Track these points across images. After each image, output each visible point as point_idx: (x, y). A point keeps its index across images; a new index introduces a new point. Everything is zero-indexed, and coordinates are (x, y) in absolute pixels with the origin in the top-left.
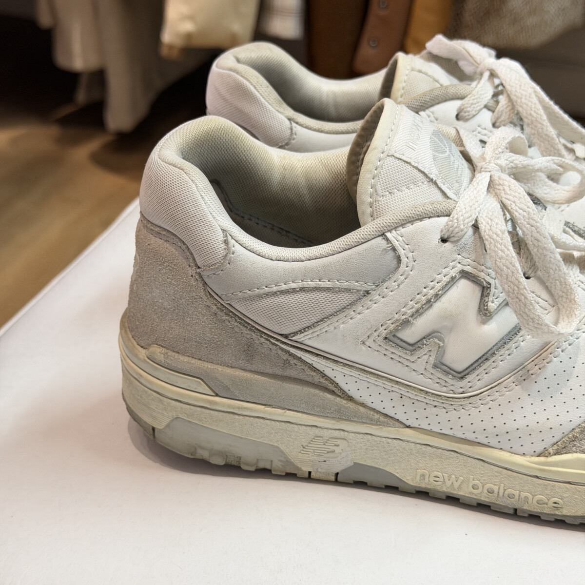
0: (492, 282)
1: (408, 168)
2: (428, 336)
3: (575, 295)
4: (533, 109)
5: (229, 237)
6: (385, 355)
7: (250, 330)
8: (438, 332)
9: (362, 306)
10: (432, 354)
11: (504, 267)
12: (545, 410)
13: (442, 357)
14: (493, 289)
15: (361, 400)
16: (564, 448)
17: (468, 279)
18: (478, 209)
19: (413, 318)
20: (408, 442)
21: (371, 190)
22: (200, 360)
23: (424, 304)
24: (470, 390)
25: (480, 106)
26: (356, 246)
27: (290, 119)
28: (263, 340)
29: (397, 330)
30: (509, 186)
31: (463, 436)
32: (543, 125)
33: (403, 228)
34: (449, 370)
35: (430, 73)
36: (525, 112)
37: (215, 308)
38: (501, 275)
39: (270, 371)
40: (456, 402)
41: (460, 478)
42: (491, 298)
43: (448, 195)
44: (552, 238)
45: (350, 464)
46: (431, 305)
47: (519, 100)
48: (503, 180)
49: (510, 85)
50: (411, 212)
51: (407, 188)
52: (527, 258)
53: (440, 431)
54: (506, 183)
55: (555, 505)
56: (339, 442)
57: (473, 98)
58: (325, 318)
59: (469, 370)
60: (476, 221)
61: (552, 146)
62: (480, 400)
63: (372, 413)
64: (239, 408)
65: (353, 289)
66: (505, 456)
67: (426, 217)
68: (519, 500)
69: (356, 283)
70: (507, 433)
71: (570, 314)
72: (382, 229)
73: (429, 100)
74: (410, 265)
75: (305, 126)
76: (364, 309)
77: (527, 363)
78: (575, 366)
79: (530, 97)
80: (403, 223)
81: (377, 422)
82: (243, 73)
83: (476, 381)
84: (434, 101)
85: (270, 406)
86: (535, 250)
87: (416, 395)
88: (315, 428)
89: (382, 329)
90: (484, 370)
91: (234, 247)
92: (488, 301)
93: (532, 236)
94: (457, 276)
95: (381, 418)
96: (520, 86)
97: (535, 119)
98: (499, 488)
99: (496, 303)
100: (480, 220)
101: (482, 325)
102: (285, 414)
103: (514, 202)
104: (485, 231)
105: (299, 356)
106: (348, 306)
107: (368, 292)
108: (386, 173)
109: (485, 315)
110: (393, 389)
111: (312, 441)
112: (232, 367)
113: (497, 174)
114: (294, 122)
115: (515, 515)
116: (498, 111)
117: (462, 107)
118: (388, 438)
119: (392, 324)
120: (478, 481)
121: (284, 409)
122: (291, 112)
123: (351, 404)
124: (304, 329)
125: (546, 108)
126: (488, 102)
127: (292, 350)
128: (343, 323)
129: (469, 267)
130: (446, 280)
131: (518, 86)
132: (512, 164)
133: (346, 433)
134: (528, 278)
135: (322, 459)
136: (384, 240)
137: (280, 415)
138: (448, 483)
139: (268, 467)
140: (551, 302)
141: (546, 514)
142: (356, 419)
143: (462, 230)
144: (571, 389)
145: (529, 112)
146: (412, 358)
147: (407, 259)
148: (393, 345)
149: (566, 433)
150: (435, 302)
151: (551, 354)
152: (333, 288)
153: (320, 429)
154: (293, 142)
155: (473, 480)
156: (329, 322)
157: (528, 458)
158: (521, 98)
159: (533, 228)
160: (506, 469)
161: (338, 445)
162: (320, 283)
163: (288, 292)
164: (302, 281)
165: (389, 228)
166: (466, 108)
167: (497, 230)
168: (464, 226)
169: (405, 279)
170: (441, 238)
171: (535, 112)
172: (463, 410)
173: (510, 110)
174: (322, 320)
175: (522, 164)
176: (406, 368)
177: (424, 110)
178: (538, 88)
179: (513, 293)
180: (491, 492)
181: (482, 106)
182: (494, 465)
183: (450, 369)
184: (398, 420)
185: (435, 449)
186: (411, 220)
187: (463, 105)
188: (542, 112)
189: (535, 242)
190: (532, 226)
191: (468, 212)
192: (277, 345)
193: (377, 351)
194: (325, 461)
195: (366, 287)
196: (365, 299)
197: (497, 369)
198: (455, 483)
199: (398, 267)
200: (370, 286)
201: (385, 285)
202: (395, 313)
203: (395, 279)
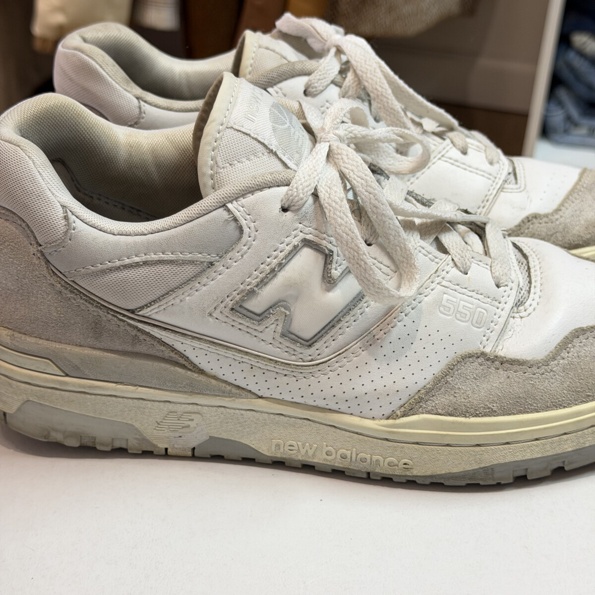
0: (334, 249)
1: (248, 140)
2: (274, 306)
3: (414, 259)
4: (378, 83)
5: (70, 214)
6: (232, 326)
7: (97, 307)
8: (284, 301)
9: (207, 278)
10: (279, 323)
11: (344, 234)
12: (391, 373)
13: (290, 326)
14: (335, 257)
15: (213, 373)
16: (411, 409)
17: (311, 247)
18: (317, 178)
19: (259, 288)
20: (261, 412)
21: (212, 162)
22: (48, 340)
23: (269, 274)
24: (319, 357)
25: (327, 81)
26: (198, 218)
27: (138, 98)
28: (110, 317)
29: (243, 300)
30: (347, 155)
31: (315, 404)
32: (388, 99)
33: (244, 198)
34: (296, 338)
35: (277, 50)
36: (370, 87)
37: (59, 285)
38: (341, 242)
39: (120, 348)
40: (305, 369)
41: (314, 445)
42: (334, 266)
43: (289, 166)
44: (391, 205)
45: (205, 438)
46: (276, 274)
47: (364, 75)
48: (341, 149)
49: (355, 61)
50: (251, 183)
51: (247, 159)
52: (368, 226)
53: (292, 400)
54: (344, 153)
55: (405, 466)
56: (193, 416)
57: (320, 73)
58: (171, 291)
59: (316, 337)
60: (316, 189)
61: (398, 120)
62: (329, 367)
63: (224, 385)
64: (90, 387)
65: (197, 261)
66: (355, 420)
67: (266, 187)
68: (371, 464)
69: (200, 255)
70: (356, 397)
71: (411, 279)
72: (223, 200)
73: (276, 77)
74: (253, 235)
75: (153, 104)
76: (209, 280)
77: (372, 329)
78: (418, 329)
79: (375, 72)
80: (243, 193)
81: (229, 394)
82: (88, 52)
83: (323, 348)
84: (281, 76)
85: (121, 383)
86: (375, 217)
87: (266, 365)
88: (168, 403)
89: (228, 300)
90: (331, 336)
91: (74, 222)
92: (331, 269)
93: (370, 203)
94: (300, 245)
95: (233, 389)
96: (365, 61)
97: (380, 93)
98: (351, 453)
99: (339, 270)
100: (320, 189)
101: (328, 293)
102: (137, 391)
103: (352, 171)
104: (324, 200)
105: (148, 331)
106: (193, 278)
107: (211, 264)
108: (226, 145)
109: (329, 282)
110: (243, 360)
111: (166, 417)
112: (80, 346)
113: (336, 144)
114: (143, 101)
115: (369, 478)
116: (345, 86)
117: (310, 83)
118: (242, 410)
119: (238, 294)
120: (331, 448)
121: (136, 386)
122: (139, 91)
123: (203, 377)
124: (150, 303)
125: (391, 83)
126: (335, 78)
127: (140, 325)
128: (189, 295)
129: (311, 235)
130: (289, 248)
131: (363, 61)
132: (351, 135)
133: (200, 407)
134: (369, 245)
135: (177, 435)
136: (225, 211)
137: (132, 392)
138: (303, 451)
139: (124, 446)
140: (393, 268)
141: (397, 475)
142: (208, 392)
143: (302, 199)
144: (415, 352)
145: (374, 87)
146: (260, 328)
147: (248, 229)
148: (240, 315)
149: (412, 396)
150: (279, 271)
151: (395, 319)
152: (177, 261)
153: (173, 404)
154: (142, 120)
155: (327, 446)
156: (174, 295)
157: (377, 422)
158: (366, 73)
159: (371, 195)
160: (357, 433)
161: (192, 420)
162: (163, 256)
163: (132, 266)
164: (145, 255)
165: (230, 199)
166: (314, 83)
167: (336, 198)
168: (303, 194)
169: (249, 249)
170: (282, 207)
171: (380, 86)
172: (313, 377)
173: (357, 85)
174: (167, 294)
175: (361, 134)
176: (255, 338)
177: (272, 87)
178: (383, 63)
179: (354, 259)
180: (344, 457)
181: (329, 82)
182: (346, 430)
183: (299, 337)
184: (250, 391)
185: (288, 418)
186: (251, 190)
187: (310, 81)
188: (386, 86)
189: (374, 209)
190: (370, 193)
191: (306, 181)
192: (124, 321)
193: (225, 322)
194: (180, 437)
195: (209, 258)
196: (209, 270)
197: (344, 336)
198: (309, 451)
199: (240, 238)
200: (213, 258)
201: (230, 255)
202: (240, 284)
203: (238, 249)
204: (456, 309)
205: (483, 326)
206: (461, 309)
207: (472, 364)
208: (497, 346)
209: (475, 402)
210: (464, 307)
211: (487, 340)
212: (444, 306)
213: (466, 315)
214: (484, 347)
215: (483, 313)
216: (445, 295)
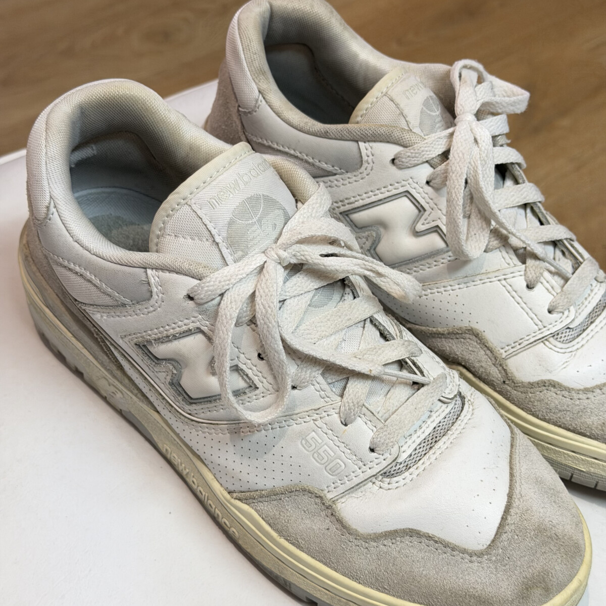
1: (198, 222)
2: (168, 360)
9: (121, 312)
10: (168, 374)
12: (241, 464)
13: (180, 380)
16: (246, 499)
17: (205, 336)
18: (226, 287)
19: (156, 342)
21: (162, 225)
23: (165, 337)
24: (196, 415)
26: (125, 266)
27: (259, 92)
33: (162, 272)
34: (183, 392)
41: (187, 470)
43: (226, 259)
46: (171, 340)
51: (190, 238)
55: (234, 532)
57: (412, 151)
58: (96, 305)
59: (198, 401)
62: (201, 427)
63: (133, 387)
65: (114, 297)
67: (181, 273)
68: (215, 513)
69: (117, 294)
72: (146, 265)
73: (371, 136)
74: (159, 302)
76: (121, 315)
77: (241, 421)
78: (275, 445)
80: (163, 268)
83: (202, 412)
84: (375, 137)
88: (101, 371)
89: (134, 336)
90: (208, 408)
91: (53, 214)
94: (194, 330)
95: (139, 394)
98: (205, 495)
100: (225, 297)
101: (211, 376)
106: (110, 306)
107: (125, 305)
108: (178, 218)
109: (212, 370)
114: (263, 96)
116: (437, 171)
117: (399, 155)
118: (146, 410)
119: (142, 337)
120: (195, 480)
122: (265, 86)
123: (120, 372)
126: (431, 159)
129: (206, 328)
130: (185, 328)
134: (262, 359)
136: (144, 273)
138: (181, 467)
140: (275, 387)
143: (202, 299)
144: (265, 461)
146: (156, 369)
147: (157, 297)
148: (143, 352)
149: (249, 490)
150: (174, 340)
152: (100, 288)
154: (254, 113)
155: (193, 477)
156: (97, 309)
157: (222, 489)
162: (93, 278)
164: (85, 269)
165: (151, 267)
169: (154, 311)
170: (188, 295)
172: (187, 426)
177: (364, 142)
180: (201, 493)
181: (421, 161)
184: (152, 402)
186: (168, 269)
187: (399, 153)
195: (123, 300)
196: (122, 308)
197: (217, 413)
198: (184, 471)
199: (149, 300)
200: (127, 301)
201: (138, 306)
202: (143, 331)
203: (146, 307)
204: (316, 449)
205: (336, 475)
206: (321, 451)
207: (309, 498)
208: (342, 497)
209: (291, 530)
210: (325, 452)
211: (335, 488)
212: (307, 441)
213: (323, 459)
214: (328, 492)
215: (341, 466)
216: (314, 433)
